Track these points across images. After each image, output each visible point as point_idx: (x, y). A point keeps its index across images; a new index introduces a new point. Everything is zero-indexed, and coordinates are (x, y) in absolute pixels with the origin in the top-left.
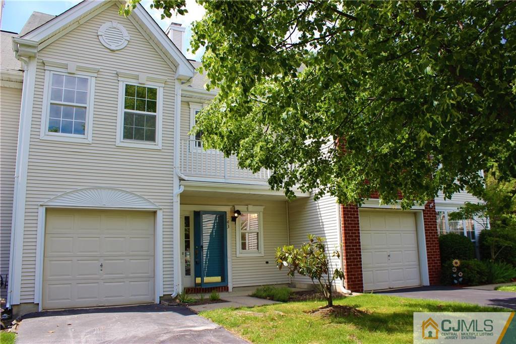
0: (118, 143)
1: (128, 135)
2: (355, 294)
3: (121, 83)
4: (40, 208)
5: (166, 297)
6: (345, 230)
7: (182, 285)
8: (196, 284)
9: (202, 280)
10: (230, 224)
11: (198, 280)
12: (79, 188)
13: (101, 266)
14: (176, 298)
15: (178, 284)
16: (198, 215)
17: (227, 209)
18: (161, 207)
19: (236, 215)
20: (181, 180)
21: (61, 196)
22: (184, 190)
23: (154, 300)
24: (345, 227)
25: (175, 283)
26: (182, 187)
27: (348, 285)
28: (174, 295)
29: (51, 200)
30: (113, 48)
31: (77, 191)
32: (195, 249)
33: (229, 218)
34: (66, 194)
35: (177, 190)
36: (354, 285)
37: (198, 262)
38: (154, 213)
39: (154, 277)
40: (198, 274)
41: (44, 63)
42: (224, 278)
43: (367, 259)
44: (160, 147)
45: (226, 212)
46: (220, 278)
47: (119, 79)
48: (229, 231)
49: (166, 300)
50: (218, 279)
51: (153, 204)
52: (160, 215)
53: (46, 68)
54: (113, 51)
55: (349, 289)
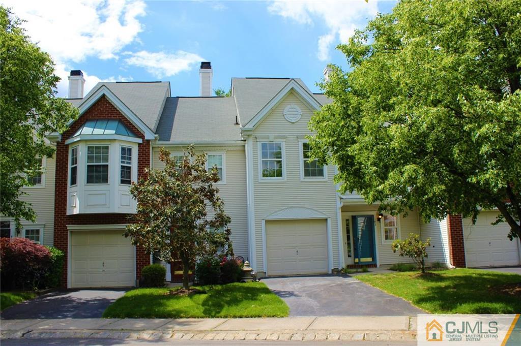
0: (302, 180)
1: (307, 174)
2: (457, 268)
3: (300, 143)
4: (263, 221)
5: (335, 270)
6: (451, 226)
7: (345, 263)
8: (355, 263)
9: (359, 260)
10: (376, 223)
11: (357, 260)
12: (283, 208)
13: (297, 252)
14: (342, 270)
15: (343, 262)
16: (354, 218)
17: (374, 213)
18: (330, 216)
19: (380, 217)
20: (341, 199)
21: (272, 213)
22: (344, 205)
23: (328, 271)
24: (450, 224)
25: (341, 261)
26: (342, 203)
27: (453, 263)
28: (340, 269)
29: (268, 216)
30: (293, 121)
31: (281, 210)
32: (354, 240)
33: (375, 219)
34: (276, 212)
35: (340, 205)
36: (458, 263)
37: (356, 249)
38: (326, 220)
39: (328, 258)
40: (356, 256)
41: (256, 138)
42: (374, 259)
43: (467, 245)
44: (326, 179)
45: (373, 216)
46: (371, 258)
47: (299, 140)
48: (376, 227)
49: (335, 271)
50: (370, 259)
51: (325, 214)
52: (329, 221)
53: (258, 140)
54: (293, 123)
55: (454, 265)
